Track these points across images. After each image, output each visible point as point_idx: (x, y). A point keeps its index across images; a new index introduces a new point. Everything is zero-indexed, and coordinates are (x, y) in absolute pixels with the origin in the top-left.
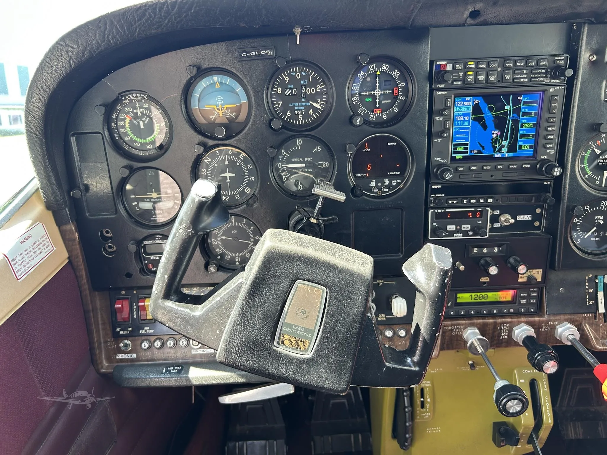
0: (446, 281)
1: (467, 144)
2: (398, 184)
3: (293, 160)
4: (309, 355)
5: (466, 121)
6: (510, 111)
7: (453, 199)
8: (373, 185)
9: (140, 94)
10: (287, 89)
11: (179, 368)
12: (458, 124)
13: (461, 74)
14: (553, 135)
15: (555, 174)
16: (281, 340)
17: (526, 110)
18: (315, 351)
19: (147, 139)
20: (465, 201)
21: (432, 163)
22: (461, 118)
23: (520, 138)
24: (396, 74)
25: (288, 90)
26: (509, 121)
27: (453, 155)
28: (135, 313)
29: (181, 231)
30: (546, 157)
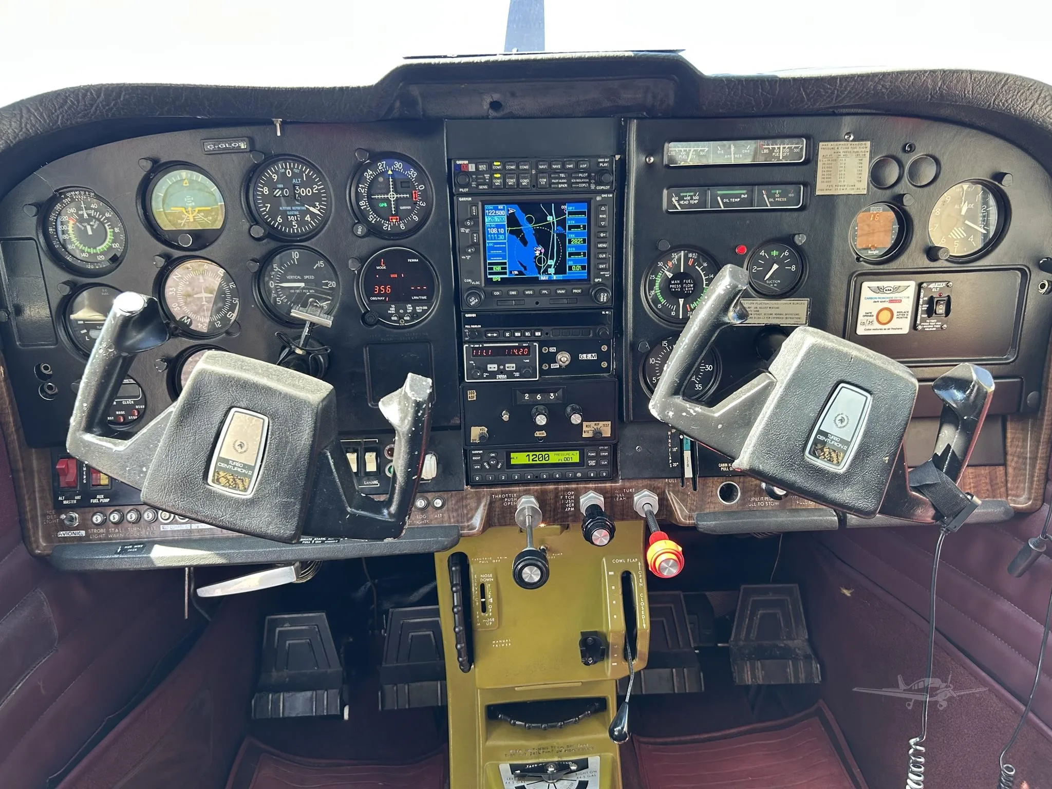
0: (419, 414)
1: (505, 263)
2: (424, 312)
3: (288, 277)
4: (249, 495)
5: (501, 234)
6: (553, 222)
7: (492, 331)
8: (393, 312)
9: (85, 191)
10: (276, 189)
11: (139, 546)
12: (491, 237)
13: (487, 176)
14: (605, 253)
15: (602, 300)
16: (216, 478)
17: (573, 223)
18: (257, 491)
19: (98, 248)
20: (507, 334)
21: (463, 287)
22: (495, 231)
23: (570, 256)
24: (413, 174)
25: (278, 190)
26: (554, 235)
27: (489, 277)
28: (85, 477)
29: (101, 351)
30: (600, 280)
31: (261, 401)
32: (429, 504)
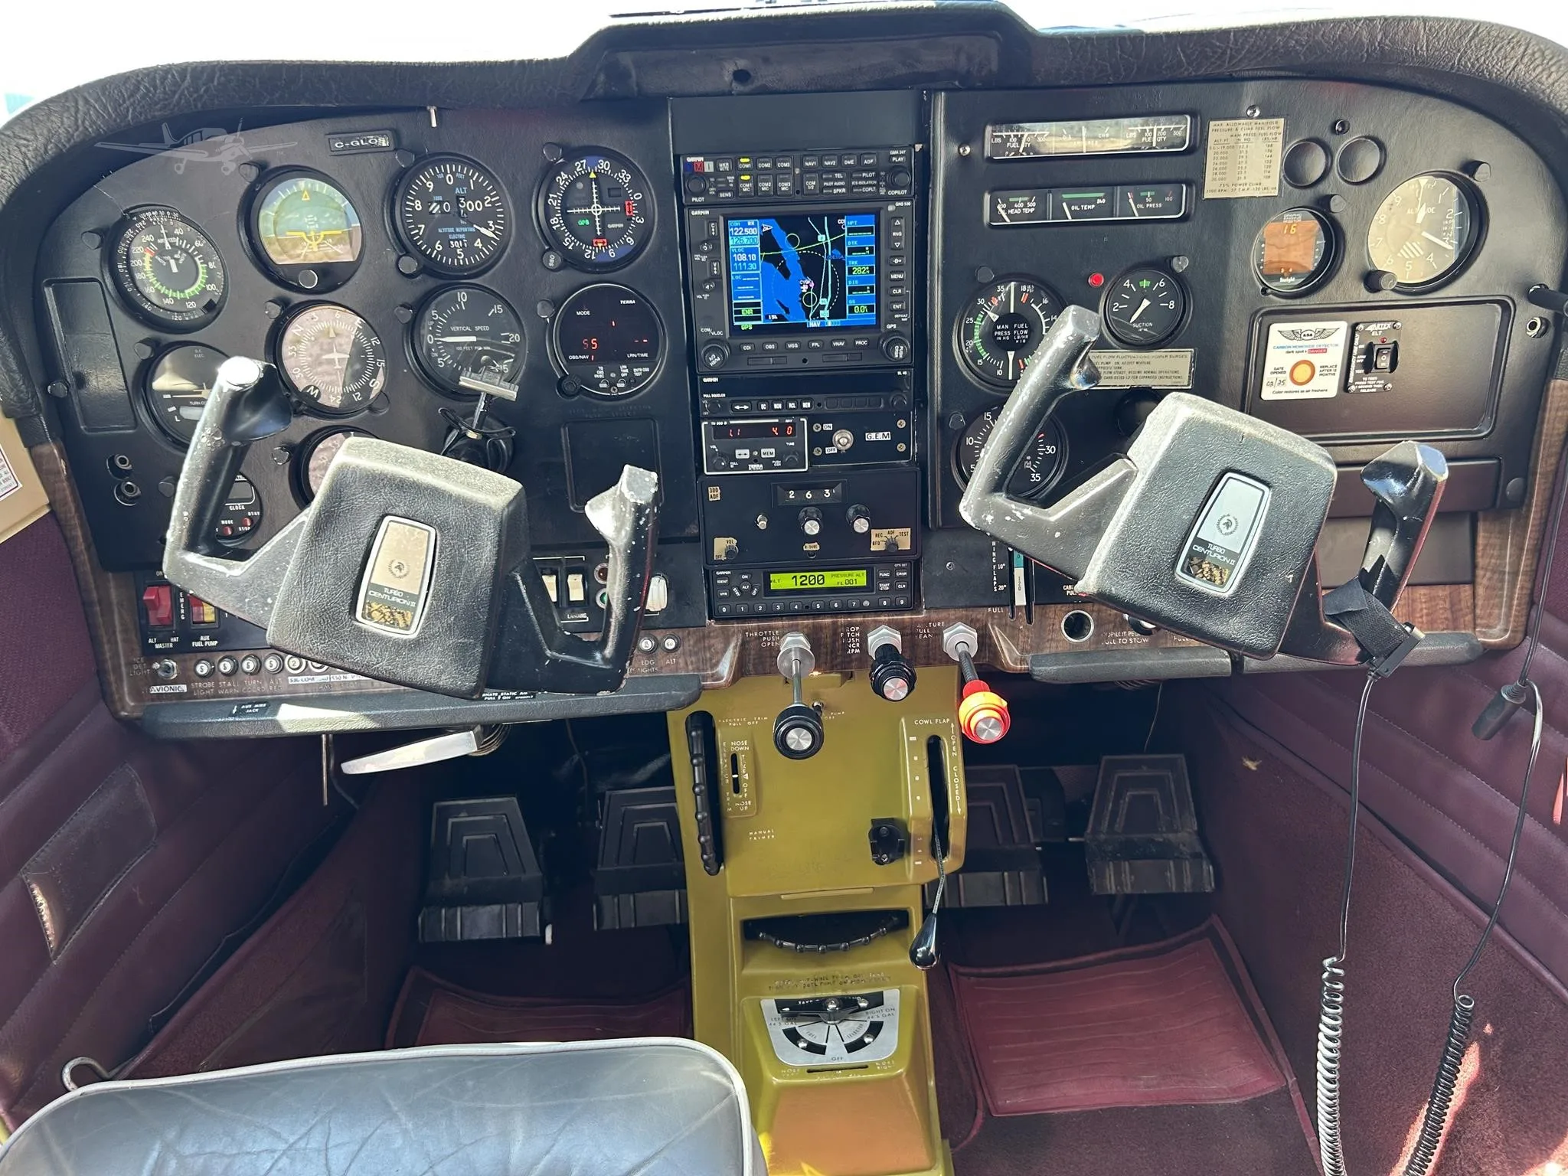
0: (641, 523)
1: (758, 304)
2: (645, 375)
3: (453, 329)
4: (412, 634)
5: (752, 262)
6: (827, 244)
7: (741, 403)
8: (601, 376)
9: (166, 211)
10: (432, 203)
11: (261, 705)
12: (739, 267)
13: (731, 179)
14: (901, 287)
15: (896, 356)
16: (367, 611)
17: (855, 244)
18: (423, 628)
19: (187, 291)
20: (763, 406)
21: (699, 340)
22: (743, 257)
23: (850, 293)
24: (625, 177)
25: (435, 204)
26: (827, 262)
27: (736, 324)
28: (182, 611)
29: (204, 440)
30: (895, 326)
31: (423, 506)
32: (658, 645)
